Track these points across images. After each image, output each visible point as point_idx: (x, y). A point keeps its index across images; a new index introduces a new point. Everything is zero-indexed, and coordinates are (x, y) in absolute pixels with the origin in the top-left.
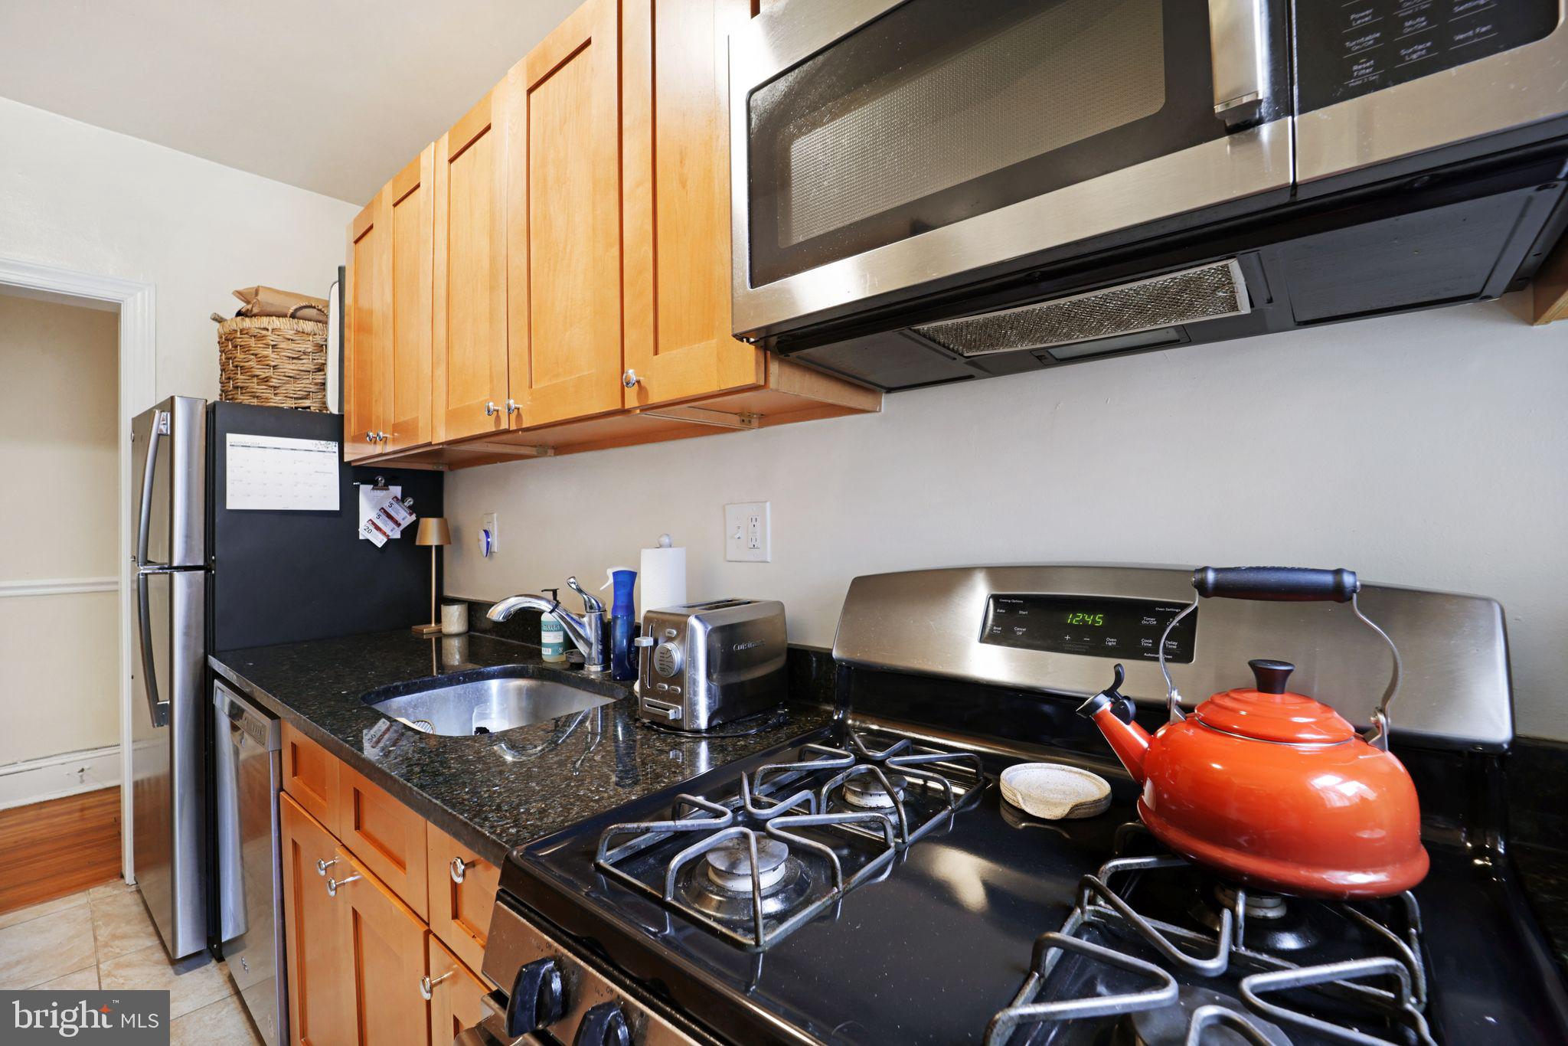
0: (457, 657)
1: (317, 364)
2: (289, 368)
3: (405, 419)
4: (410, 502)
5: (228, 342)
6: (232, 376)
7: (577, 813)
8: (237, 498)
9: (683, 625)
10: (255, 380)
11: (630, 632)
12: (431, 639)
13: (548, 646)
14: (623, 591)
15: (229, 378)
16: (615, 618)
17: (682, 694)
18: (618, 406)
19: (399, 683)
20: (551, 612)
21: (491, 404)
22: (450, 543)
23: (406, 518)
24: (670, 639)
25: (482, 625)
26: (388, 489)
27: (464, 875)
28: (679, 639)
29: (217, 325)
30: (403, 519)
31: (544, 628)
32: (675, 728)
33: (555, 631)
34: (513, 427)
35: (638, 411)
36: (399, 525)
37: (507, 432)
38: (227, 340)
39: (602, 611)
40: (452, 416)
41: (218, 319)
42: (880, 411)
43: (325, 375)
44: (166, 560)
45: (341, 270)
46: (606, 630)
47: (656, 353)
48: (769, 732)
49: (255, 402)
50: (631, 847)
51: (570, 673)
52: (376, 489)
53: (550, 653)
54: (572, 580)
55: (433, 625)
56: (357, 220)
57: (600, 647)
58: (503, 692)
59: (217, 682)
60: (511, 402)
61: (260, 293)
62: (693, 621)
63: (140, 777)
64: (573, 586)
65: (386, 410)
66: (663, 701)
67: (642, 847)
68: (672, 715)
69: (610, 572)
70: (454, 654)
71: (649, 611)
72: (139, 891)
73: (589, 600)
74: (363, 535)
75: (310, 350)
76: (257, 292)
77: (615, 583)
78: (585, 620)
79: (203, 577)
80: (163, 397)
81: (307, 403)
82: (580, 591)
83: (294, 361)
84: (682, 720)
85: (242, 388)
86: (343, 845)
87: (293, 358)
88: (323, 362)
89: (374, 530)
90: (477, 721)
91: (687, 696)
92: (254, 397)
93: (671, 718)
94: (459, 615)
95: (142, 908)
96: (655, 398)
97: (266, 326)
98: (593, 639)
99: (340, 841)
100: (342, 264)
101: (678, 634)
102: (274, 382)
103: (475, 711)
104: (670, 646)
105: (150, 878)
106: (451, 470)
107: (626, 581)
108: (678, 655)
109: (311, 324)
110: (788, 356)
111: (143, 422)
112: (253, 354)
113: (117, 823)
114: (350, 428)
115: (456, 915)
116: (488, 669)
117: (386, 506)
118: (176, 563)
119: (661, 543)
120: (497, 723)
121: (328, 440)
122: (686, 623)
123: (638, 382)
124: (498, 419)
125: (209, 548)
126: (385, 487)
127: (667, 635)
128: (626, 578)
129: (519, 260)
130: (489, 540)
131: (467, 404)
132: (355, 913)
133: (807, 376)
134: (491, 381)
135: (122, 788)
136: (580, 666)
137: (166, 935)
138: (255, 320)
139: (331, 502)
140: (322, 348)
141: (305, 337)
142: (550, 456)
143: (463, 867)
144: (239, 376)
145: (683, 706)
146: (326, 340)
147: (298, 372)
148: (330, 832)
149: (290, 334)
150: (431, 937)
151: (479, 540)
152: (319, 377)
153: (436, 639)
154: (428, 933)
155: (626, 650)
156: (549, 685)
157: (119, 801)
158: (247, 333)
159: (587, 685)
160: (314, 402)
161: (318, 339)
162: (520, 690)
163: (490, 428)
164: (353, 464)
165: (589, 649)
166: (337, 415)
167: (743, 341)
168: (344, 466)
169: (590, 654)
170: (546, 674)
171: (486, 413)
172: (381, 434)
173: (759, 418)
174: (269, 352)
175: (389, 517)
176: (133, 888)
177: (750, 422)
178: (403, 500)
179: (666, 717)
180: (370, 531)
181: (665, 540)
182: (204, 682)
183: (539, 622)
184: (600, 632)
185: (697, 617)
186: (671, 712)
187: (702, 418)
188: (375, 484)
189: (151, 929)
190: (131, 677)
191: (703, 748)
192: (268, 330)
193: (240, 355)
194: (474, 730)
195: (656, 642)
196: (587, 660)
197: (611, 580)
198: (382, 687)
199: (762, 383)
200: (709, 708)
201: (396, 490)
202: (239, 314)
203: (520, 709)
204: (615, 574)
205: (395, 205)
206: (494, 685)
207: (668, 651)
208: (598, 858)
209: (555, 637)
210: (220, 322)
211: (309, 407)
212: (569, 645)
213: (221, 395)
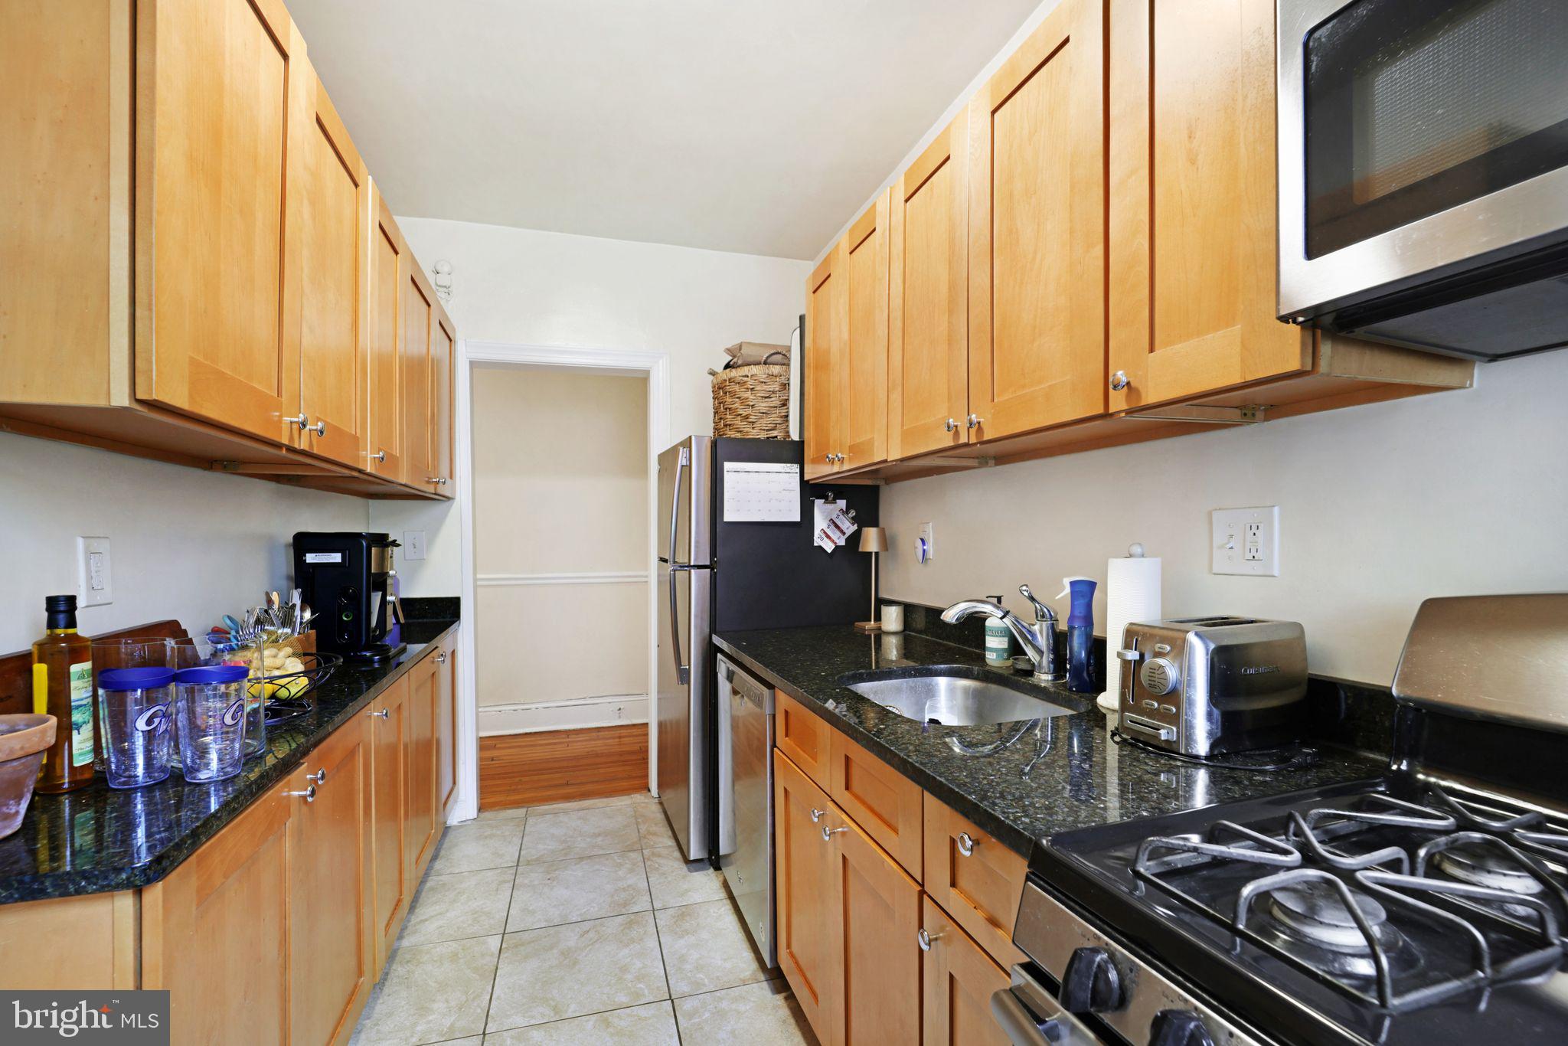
0: (895, 652)
1: (782, 400)
2: (763, 405)
3: (861, 440)
4: (853, 513)
5: (720, 390)
6: (723, 416)
7: (1086, 817)
8: (730, 515)
9: (1179, 642)
10: (739, 418)
11: (1089, 645)
12: (870, 635)
13: (992, 650)
14: (1081, 602)
15: (721, 419)
16: (1071, 628)
17: (1177, 715)
18: (1100, 410)
19: (863, 671)
20: (1002, 618)
21: (951, 420)
22: (887, 550)
23: (850, 528)
24: (1159, 654)
25: (918, 626)
26: (836, 503)
27: (972, 849)
28: (1172, 654)
29: (711, 377)
30: (848, 528)
31: (988, 632)
32: (1167, 750)
33: (1000, 636)
34: (973, 440)
35: (1123, 414)
36: (844, 534)
37: (966, 445)
38: (719, 388)
39: (1054, 620)
40: (907, 436)
41: (713, 373)
42: (1471, 385)
43: (788, 408)
44: (686, 561)
45: (802, 318)
46: (1059, 641)
47: (1152, 350)
48: (1292, 771)
49: (739, 435)
50: (1168, 864)
51: (1018, 678)
52: (827, 503)
53: (995, 657)
54: (1024, 588)
55: (872, 622)
56: (815, 274)
57: (1051, 656)
58: (952, 690)
59: (719, 656)
60: (973, 416)
61: (743, 348)
62: (1191, 637)
63: (662, 719)
64: (1026, 594)
65: (841, 434)
66: (1149, 718)
67: (1179, 866)
68: (1163, 734)
69: (1067, 582)
70: (892, 649)
71: (1131, 624)
72: (661, 803)
73: (1042, 609)
74: (817, 542)
75: (777, 389)
76: (740, 347)
77: (1072, 592)
78: (1036, 628)
79: (709, 574)
80: (683, 437)
81: (774, 433)
82: (1032, 599)
83: (766, 400)
84: (1177, 742)
85: (730, 425)
86: (833, 800)
87: (766, 397)
88: (787, 398)
89: (825, 538)
90: (928, 713)
91: (1185, 717)
92: (738, 432)
93: (1163, 739)
94: (897, 615)
95: (663, 816)
96: (1150, 397)
97: (747, 374)
98: (1045, 649)
99: (830, 797)
100: (802, 313)
101: (1171, 650)
102: (752, 419)
103: (928, 703)
104: (1161, 661)
105: (670, 795)
106: (887, 483)
107: (1085, 592)
108: (1172, 673)
109: (778, 367)
110: (1353, 332)
111: (668, 458)
112: (737, 398)
113: (645, 751)
114: (809, 452)
115: (953, 884)
116: (936, 667)
117: (834, 517)
118: (692, 564)
119: (1132, 552)
120: (948, 717)
121: (792, 463)
122: (1184, 640)
123: (1128, 383)
124: (957, 434)
125: (713, 553)
126: (834, 501)
127: (1157, 650)
128: (1084, 588)
129: (981, 279)
130: (925, 547)
131: (923, 422)
132: (844, 857)
133: (1368, 352)
134: (949, 399)
135: (649, 725)
136: (1030, 673)
137: (683, 842)
138: (739, 369)
139: (795, 516)
140: (785, 386)
141: (774, 379)
142: (990, 466)
143: (971, 843)
144: (728, 416)
145: (1178, 728)
146: (789, 379)
147: (767, 408)
148: (819, 787)
149: (763, 378)
150: (925, 896)
151: (916, 548)
152: (783, 411)
153: (875, 636)
154: (922, 893)
155: (1085, 662)
156: (994, 688)
157: (647, 734)
158: (733, 381)
159: (1038, 692)
160: (781, 432)
161: (783, 379)
162: (966, 690)
163: (948, 441)
164: (810, 482)
165: (1039, 655)
166: (797, 441)
167: (1288, 323)
168: (805, 485)
169: (1040, 663)
170: (989, 676)
171: (946, 428)
172: (839, 455)
173: (1265, 410)
174: (748, 394)
175: (837, 527)
176: (656, 800)
177: (1253, 415)
178: (847, 512)
179: (1157, 737)
180: (822, 539)
181: (1137, 550)
182: (710, 653)
183: (983, 627)
184: (1051, 641)
185: (1197, 634)
186: (1163, 732)
187: (1194, 415)
188: (826, 498)
189: (670, 833)
190: (657, 645)
191: (1202, 777)
192: (748, 376)
193: (729, 400)
194: (927, 720)
195: (1142, 656)
196: (1037, 668)
197: (1068, 590)
198: (850, 673)
199: (1309, 368)
200: (1210, 734)
201: (842, 504)
202: (727, 366)
203: (967, 708)
204: (1072, 584)
205: (851, 253)
206: (942, 682)
207: (1161, 667)
208: (1137, 865)
209: (1000, 643)
210: (714, 375)
211: (776, 437)
212: (1015, 649)
213: (714, 433)
